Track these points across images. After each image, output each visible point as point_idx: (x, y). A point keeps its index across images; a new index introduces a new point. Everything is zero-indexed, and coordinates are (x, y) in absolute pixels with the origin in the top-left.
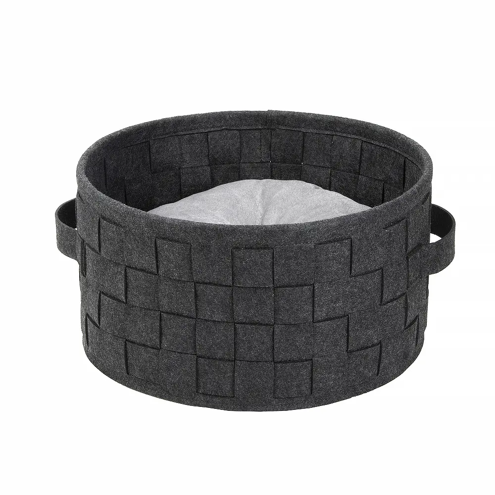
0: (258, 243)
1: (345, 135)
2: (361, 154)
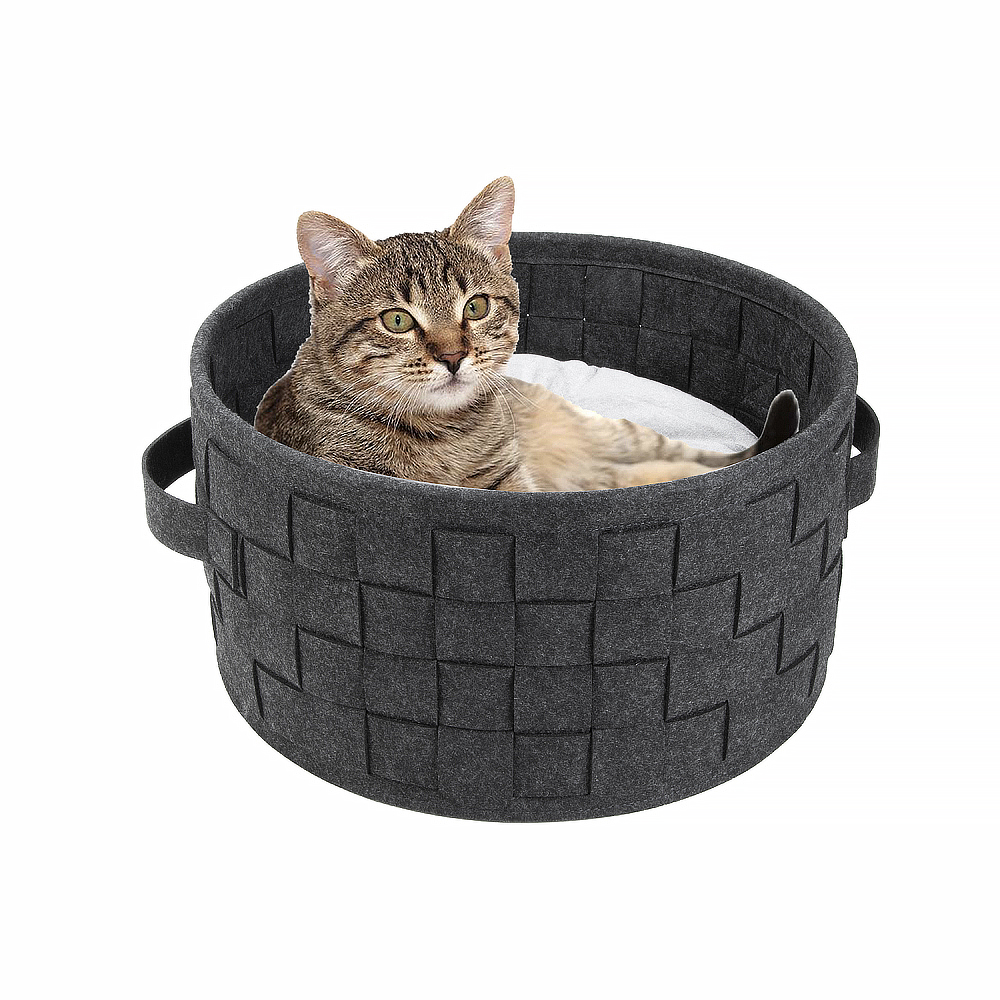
0: (651, 519)
1: (609, 264)
2: (643, 294)
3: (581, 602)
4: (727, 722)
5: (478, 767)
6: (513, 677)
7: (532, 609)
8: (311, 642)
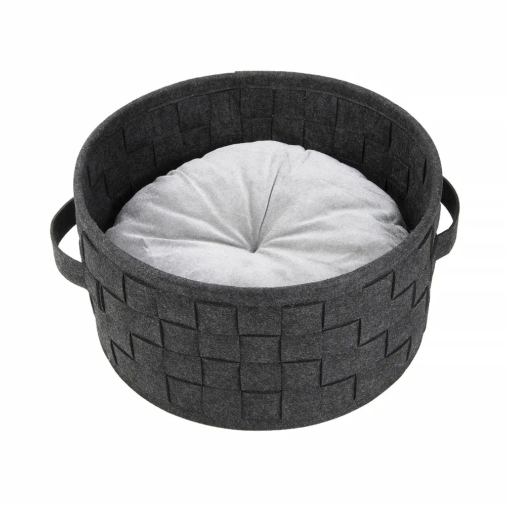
1: (319, 92)
2: (338, 109)
3: (273, 336)
4: (355, 383)
5: (223, 405)
6: (240, 366)
7: (248, 339)
8: (138, 341)
